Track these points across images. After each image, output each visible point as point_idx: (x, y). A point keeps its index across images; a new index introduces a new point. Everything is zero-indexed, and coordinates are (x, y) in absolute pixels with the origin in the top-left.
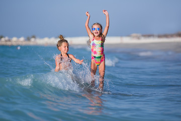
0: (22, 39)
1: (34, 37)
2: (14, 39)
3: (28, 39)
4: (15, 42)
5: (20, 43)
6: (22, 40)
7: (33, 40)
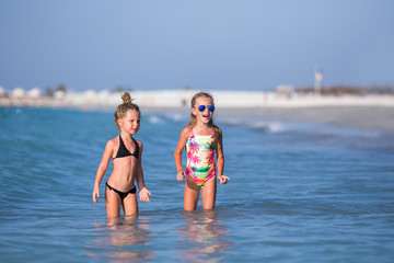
0: (35, 93)
1: (62, 88)
2: (18, 93)
3: (49, 93)
4: (19, 98)
5: (30, 103)
6: (34, 96)
7: (59, 95)
